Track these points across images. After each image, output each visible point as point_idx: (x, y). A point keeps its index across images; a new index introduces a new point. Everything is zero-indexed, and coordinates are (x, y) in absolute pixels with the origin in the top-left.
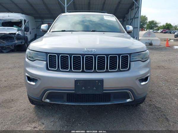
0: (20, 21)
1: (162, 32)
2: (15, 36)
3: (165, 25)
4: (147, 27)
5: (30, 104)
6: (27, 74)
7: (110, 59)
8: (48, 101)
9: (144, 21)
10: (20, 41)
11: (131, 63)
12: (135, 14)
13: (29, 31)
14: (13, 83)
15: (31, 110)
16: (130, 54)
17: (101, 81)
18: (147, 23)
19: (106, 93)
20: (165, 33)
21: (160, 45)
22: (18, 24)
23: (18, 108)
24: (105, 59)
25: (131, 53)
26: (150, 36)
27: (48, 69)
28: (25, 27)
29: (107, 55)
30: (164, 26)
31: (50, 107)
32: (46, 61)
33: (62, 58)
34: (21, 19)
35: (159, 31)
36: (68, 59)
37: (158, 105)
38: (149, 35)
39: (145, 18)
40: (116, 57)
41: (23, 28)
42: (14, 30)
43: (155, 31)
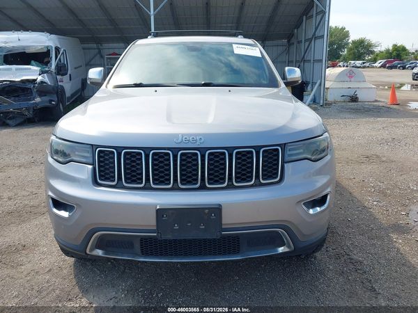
0: (45, 50)
1: (383, 66)
2: (34, 87)
3: (391, 48)
4: (349, 55)
5: (64, 257)
6: (50, 193)
7: (236, 159)
8: (99, 252)
9: (342, 40)
10: (46, 98)
11: (286, 165)
12: (316, 29)
13: (66, 74)
14: (26, 202)
15: (65, 271)
16: (283, 146)
17: (217, 210)
18: (347, 44)
19: (229, 236)
20: (391, 68)
21: (376, 101)
22: (41, 58)
23: (36, 267)
24: (225, 159)
25: (285, 144)
26: (352, 79)
27: (96, 183)
28: (57, 66)
29: (230, 149)
30: (388, 51)
31: (109, 263)
32: (93, 164)
33: (128, 157)
34: (47, 47)
35: (377, 64)
36: (141, 159)
37: (357, 256)
38: (351, 77)
39: (342, 34)
40: (252, 152)
41: (53, 67)
42: (31, 73)
43: (367, 64)
